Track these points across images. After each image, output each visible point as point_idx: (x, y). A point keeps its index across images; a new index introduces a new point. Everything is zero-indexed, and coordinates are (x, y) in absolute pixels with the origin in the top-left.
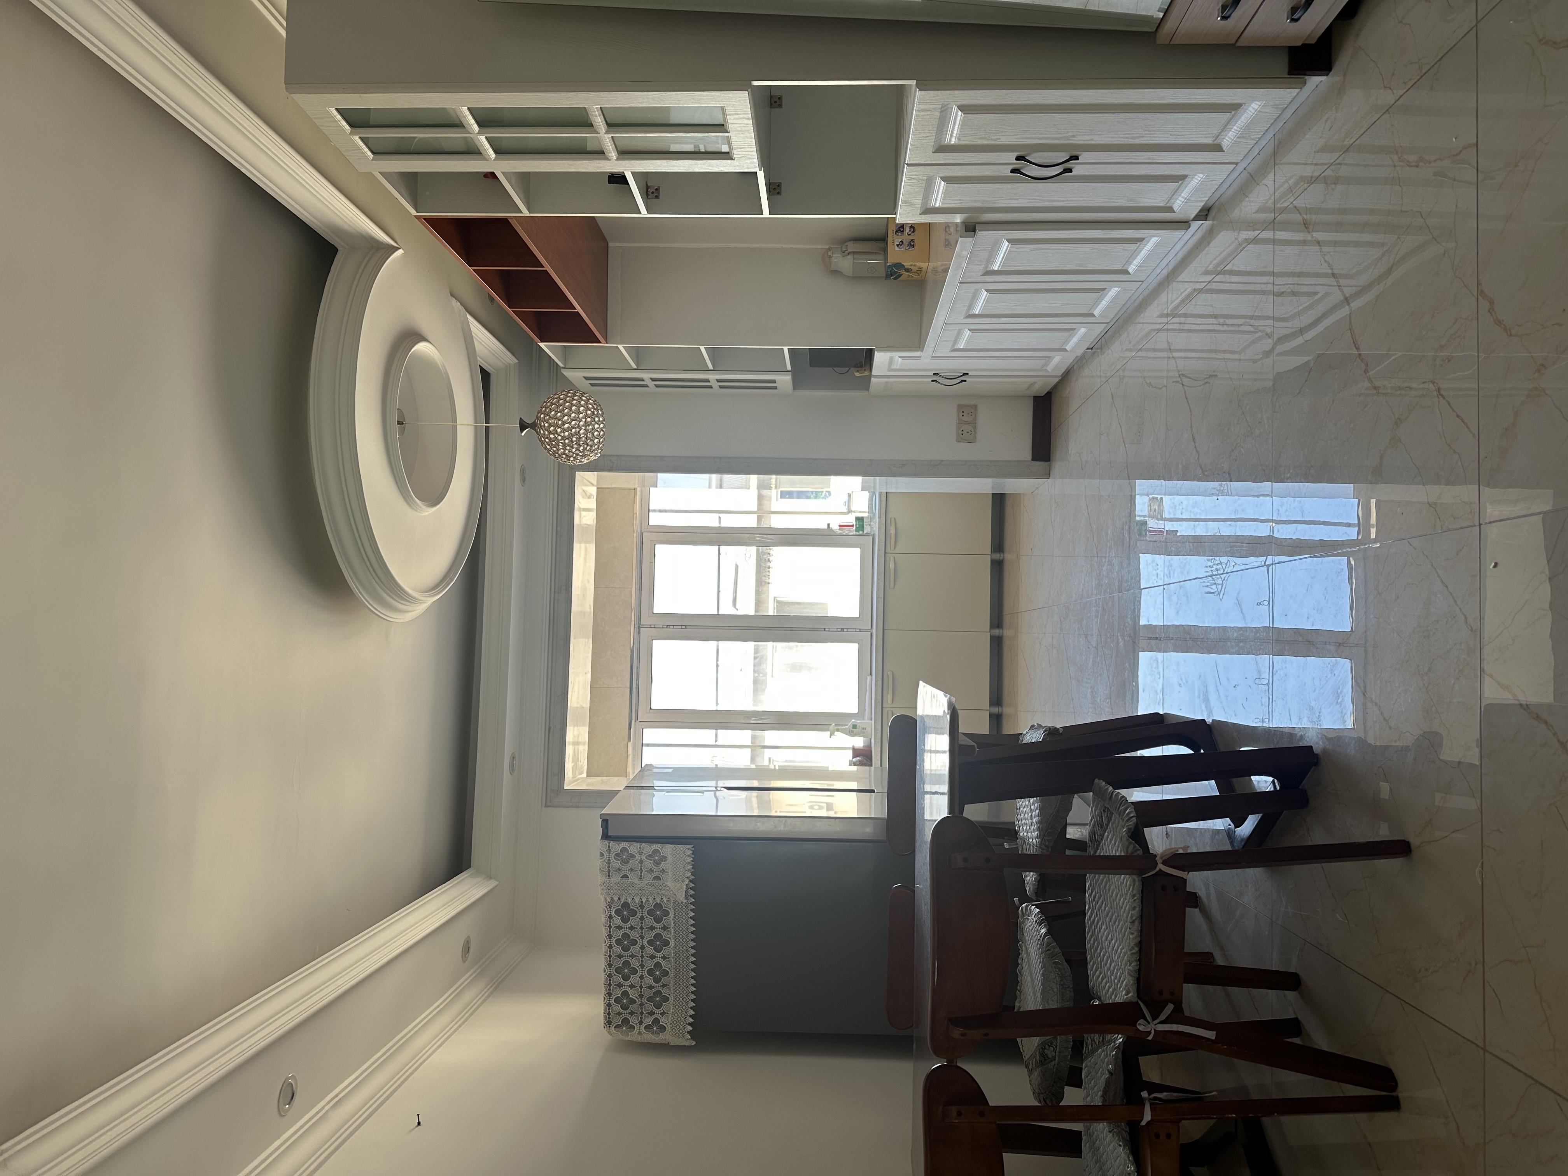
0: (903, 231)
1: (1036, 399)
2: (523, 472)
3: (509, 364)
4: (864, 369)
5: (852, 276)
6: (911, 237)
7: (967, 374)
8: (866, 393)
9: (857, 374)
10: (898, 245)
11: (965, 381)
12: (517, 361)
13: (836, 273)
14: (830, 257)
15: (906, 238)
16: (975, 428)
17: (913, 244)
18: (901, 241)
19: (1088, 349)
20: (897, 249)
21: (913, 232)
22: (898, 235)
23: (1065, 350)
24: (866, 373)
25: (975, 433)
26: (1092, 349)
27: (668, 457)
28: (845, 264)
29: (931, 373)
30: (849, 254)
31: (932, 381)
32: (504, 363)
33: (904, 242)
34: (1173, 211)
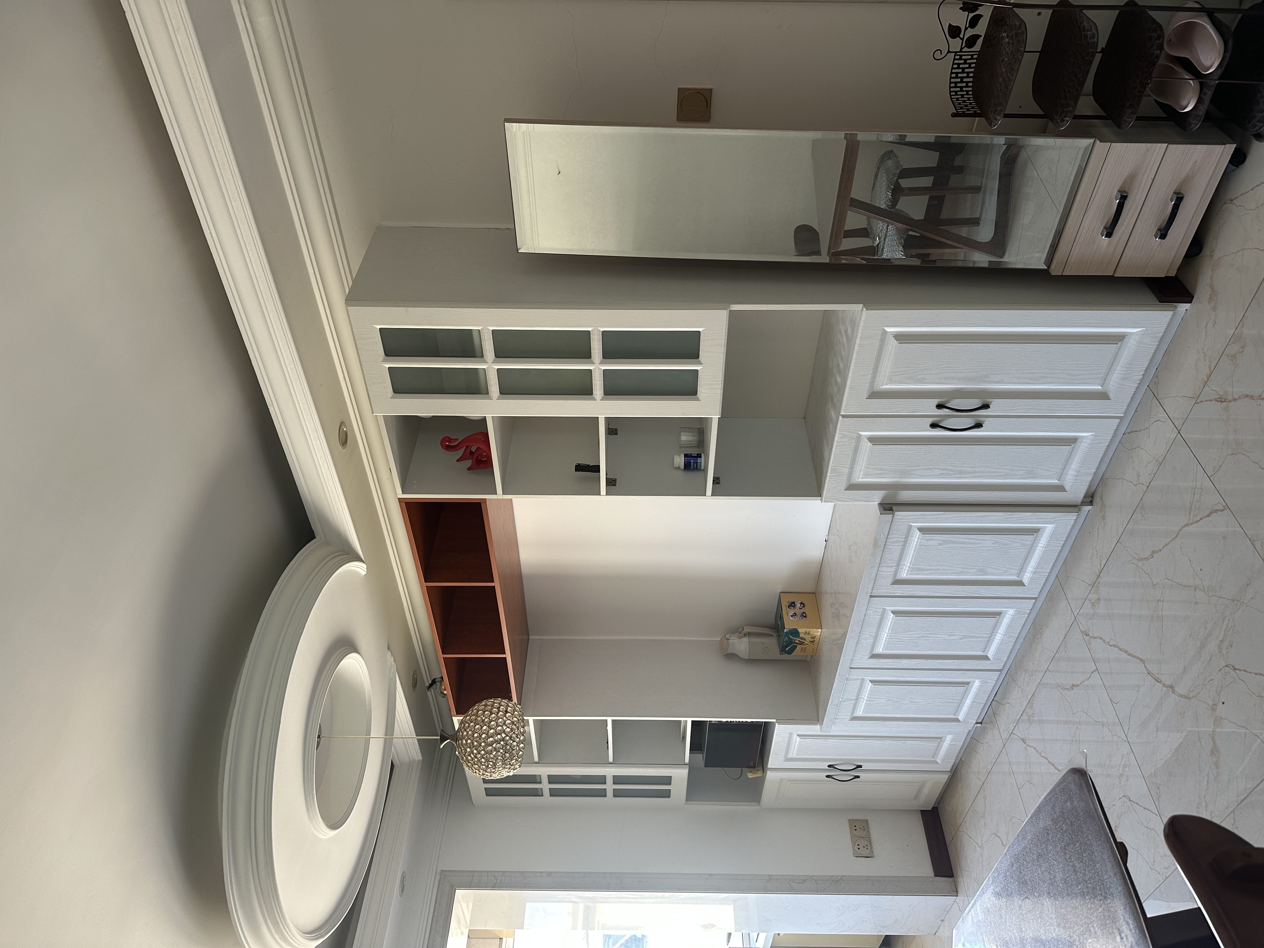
0: (795, 606)
1: (924, 814)
2: (403, 878)
3: (414, 760)
4: (757, 769)
5: (747, 658)
6: (802, 611)
7: (860, 766)
8: (757, 808)
9: (750, 776)
10: (792, 616)
11: (858, 777)
12: (421, 758)
13: (731, 657)
14: (728, 639)
15: (797, 610)
16: (870, 842)
17: (805, 615)
18: (794, 613)
19: (977, 723)
20: (791, 618)
21: (804, 607)
22: (791, 609)
23: (957, 720)
24: (759, 774)
25: (871, 847)
26: (981, 723)
27: (556, 873)
28: (741, 646)
29: (825, 765)
30: (745, 635)
31: (827, 776)
32: (409, 757)
33: (797, 614)
34: (1064, 490)
